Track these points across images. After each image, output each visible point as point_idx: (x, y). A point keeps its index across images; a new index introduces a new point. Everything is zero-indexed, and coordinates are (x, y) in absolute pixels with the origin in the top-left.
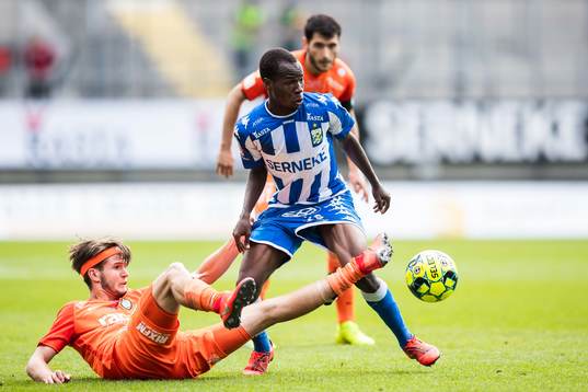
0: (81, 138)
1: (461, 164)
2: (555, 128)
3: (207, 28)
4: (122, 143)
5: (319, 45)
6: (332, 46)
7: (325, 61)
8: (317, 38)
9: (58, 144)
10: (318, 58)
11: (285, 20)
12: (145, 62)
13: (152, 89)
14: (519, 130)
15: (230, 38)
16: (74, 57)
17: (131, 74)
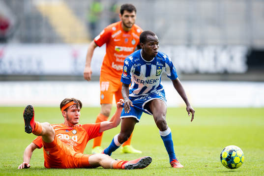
0: (21, 61)
1: (190, 74)
2: (232, 58)
3: (77, 12)
4: (39, 63)
5: (127, 16)
6: (133, 16)
7: (129, 23)
8: (126, 13)
9: (11, 63)
10: (126, 22)
11: (112, 9)
12: (50, 27)
13: (53, 39)
14: (215, 59)
15: (88, 17)
16: (18, 25)
17: (44, 33)
